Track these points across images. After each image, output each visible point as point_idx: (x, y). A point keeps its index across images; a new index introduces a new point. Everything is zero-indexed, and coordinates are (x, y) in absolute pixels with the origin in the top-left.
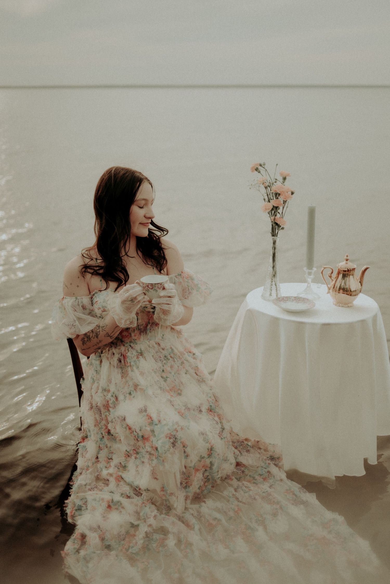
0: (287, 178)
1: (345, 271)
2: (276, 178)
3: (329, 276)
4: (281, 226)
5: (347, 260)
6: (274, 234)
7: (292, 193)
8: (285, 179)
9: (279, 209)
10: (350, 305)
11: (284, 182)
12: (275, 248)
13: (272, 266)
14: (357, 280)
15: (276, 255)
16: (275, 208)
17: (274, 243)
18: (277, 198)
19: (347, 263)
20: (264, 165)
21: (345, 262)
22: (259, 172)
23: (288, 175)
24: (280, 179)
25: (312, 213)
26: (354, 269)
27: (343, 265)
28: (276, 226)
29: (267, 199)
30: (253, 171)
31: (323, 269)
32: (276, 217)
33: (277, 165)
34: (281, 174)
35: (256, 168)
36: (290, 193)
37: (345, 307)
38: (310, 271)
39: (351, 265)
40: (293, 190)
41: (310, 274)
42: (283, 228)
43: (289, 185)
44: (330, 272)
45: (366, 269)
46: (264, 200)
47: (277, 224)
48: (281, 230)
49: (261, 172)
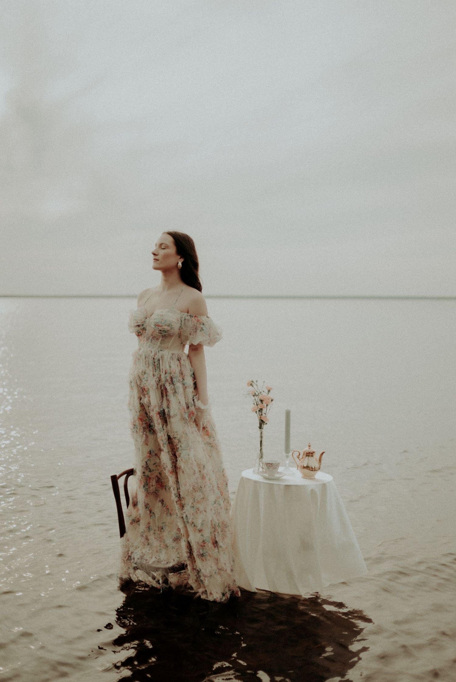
0: (271, 391)
1: (308, 453)
2: (264, 390)
3: (297, 457)
4: (264, 422)
5: (309, 446)
6: (260, 427)
7: (272, 400)
8: (269, 391)
9: (263, 410)
10: (312, 478)
11: (268, 393)
12: (261, 437)
13: (260, 449)
14: (317, 460)
15: (263, 442)
16: (261, 410)
17: (261, 433)
18: (263, 403)
19: (309, 448)
20: (257, 381)
21: (308, 447)
22: (253, 386)
23: (271, 389)
24: (267, 391)
25: (288, 414)
26: (314, 452)
27: (307, 449)
28: (262, 422)
29: (255, 404)
30: (248, 386)
31: (293, 452)
32: (262, 416)
33: (264, 382)
34: (267, 388)
35: (250, 384)
36: (271, 400)
37: (309, 479)
38: (287, 454)
39: (312, 450)
40: (272, 398)
41: (287, 457)
42: (266, 424)
43: (271, 395)
44: (298, 454)
45: (323, 453)
46: (254, 404)
47: (262, 421)
48: (265, 425)
49: (254, 387)
